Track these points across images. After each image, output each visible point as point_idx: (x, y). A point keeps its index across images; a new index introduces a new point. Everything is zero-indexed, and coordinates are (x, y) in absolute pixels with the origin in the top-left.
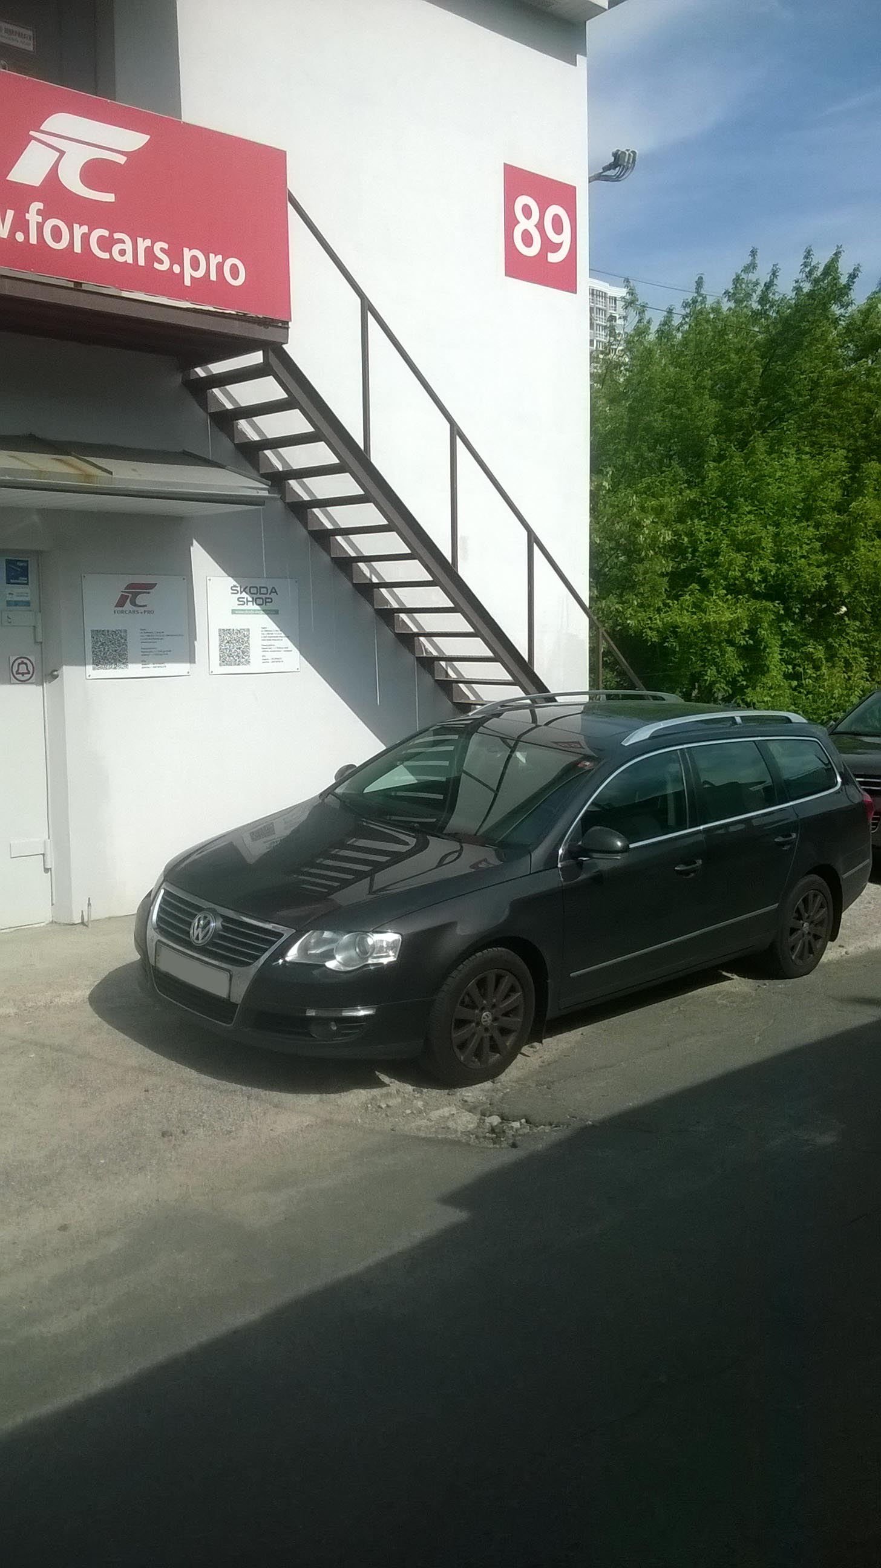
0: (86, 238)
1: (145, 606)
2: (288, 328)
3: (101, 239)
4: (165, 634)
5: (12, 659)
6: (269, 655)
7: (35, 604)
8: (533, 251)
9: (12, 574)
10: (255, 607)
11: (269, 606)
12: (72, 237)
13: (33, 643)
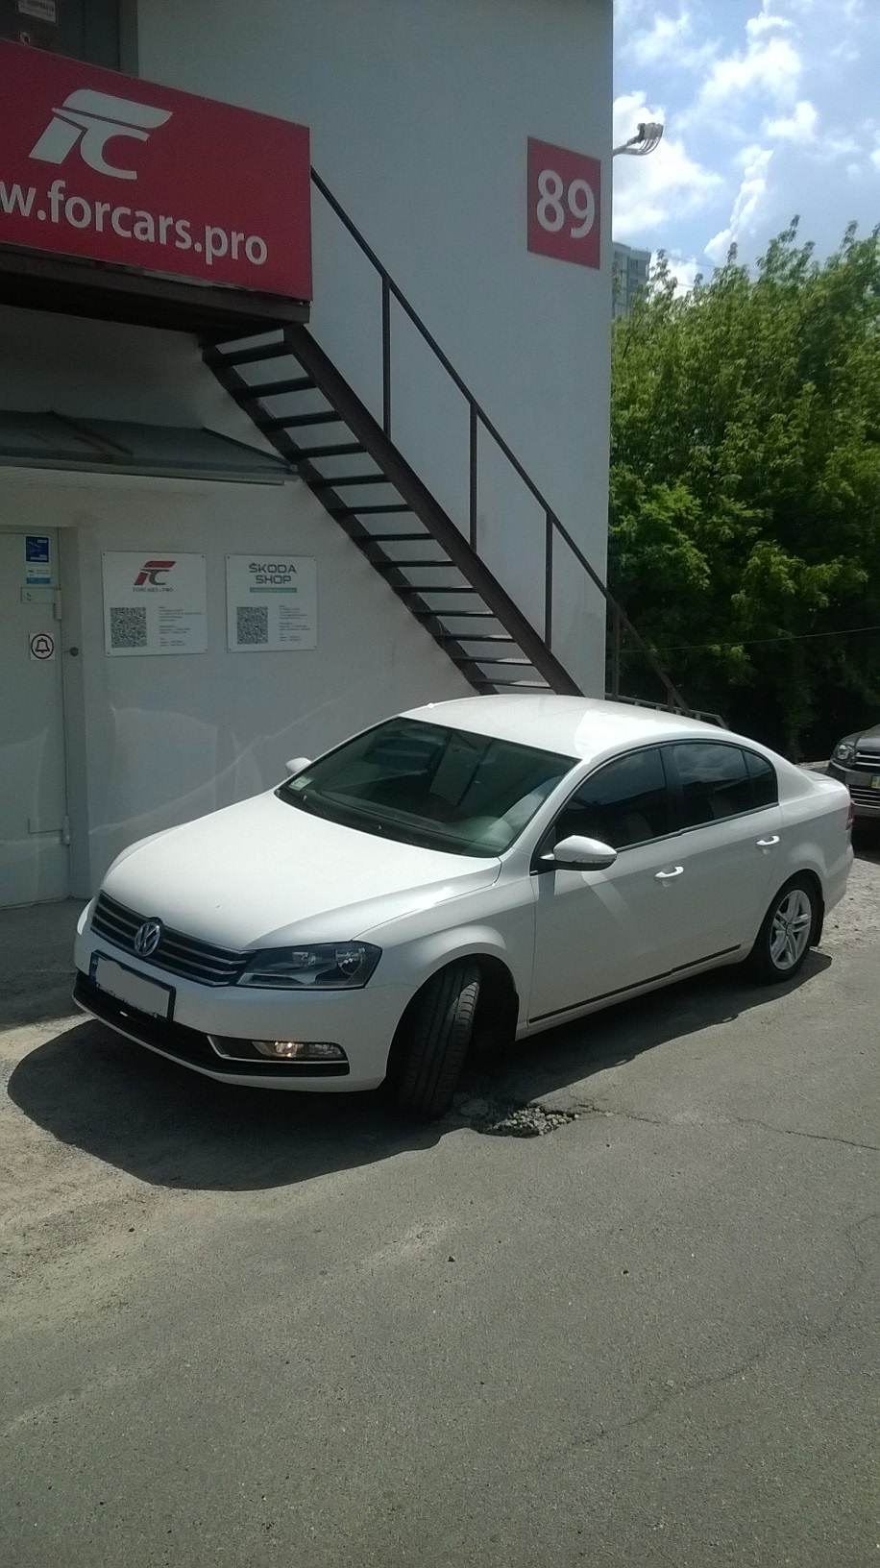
0: (107, 217)
1: (163, 584)
2: (309, 308)
3: (123, 219)
4: (184, 612)
5: (31, 638)
6: (287, 634)
7: (54, 583)
8: (556, 226)
9: (33, 551)
10: (274, 585)
11: (287, 585)
12: (94, 215)
13: (53, 620)
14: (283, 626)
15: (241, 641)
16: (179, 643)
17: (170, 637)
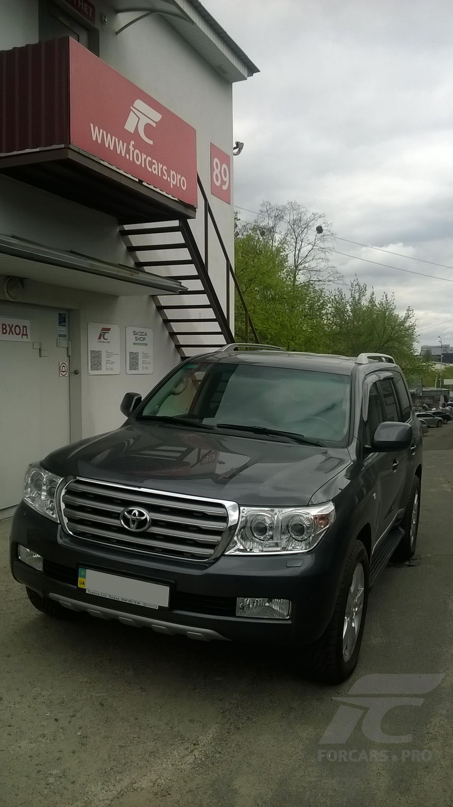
0: (145, 160)
1: (107, 339)
2: (196, 211)
3: (149, 161)
4: (113, 353)
5: (60, 364)
6: (145, 366)
7: (67, 336)
8: (218, 184)
9: (60, 320)
10: (140, 342)
11: (144, 342)
12: (142, 159)
13: (67, 356)
14: (143, 362)
15: (131, 369)
16: (111, 369)
17: (109, 366)
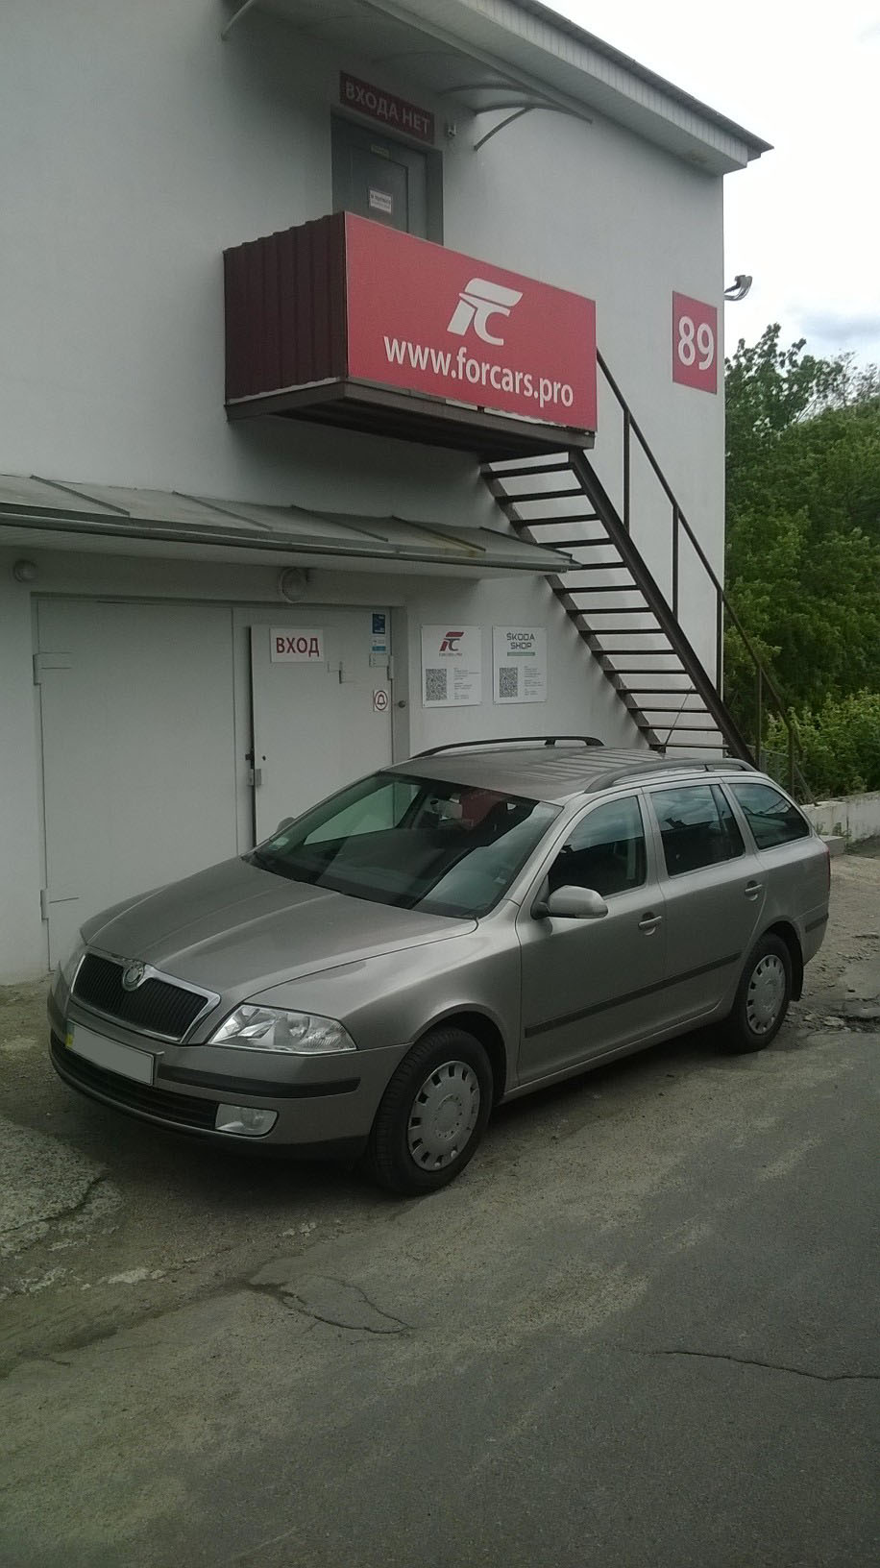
0: (488, 372)
1: (457, 650)
2: (594, 437)
3: (497, 372)
4: (469, 672)
5: (376, 692)
6: (529, 689)
7: (388, 648)
8: (689, 362)
9: (376, 625)
10: (522, 650)
11: (528, 650)
12: (481, 373)
13: (386, 681)
14: (527, 683)
15: (502, 695)
16: (464, 697)
17: (460, 692)
